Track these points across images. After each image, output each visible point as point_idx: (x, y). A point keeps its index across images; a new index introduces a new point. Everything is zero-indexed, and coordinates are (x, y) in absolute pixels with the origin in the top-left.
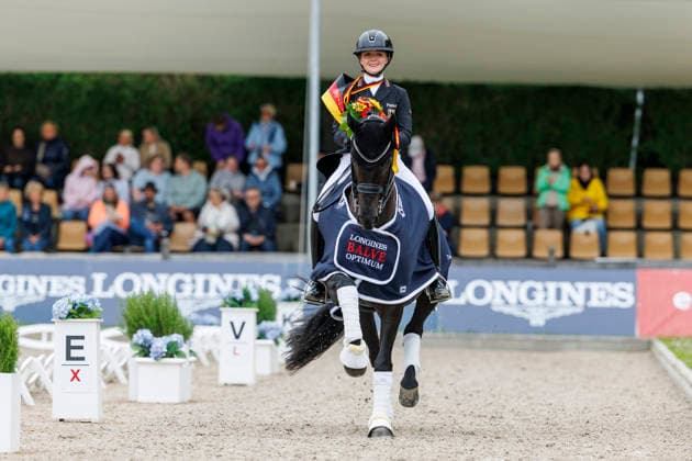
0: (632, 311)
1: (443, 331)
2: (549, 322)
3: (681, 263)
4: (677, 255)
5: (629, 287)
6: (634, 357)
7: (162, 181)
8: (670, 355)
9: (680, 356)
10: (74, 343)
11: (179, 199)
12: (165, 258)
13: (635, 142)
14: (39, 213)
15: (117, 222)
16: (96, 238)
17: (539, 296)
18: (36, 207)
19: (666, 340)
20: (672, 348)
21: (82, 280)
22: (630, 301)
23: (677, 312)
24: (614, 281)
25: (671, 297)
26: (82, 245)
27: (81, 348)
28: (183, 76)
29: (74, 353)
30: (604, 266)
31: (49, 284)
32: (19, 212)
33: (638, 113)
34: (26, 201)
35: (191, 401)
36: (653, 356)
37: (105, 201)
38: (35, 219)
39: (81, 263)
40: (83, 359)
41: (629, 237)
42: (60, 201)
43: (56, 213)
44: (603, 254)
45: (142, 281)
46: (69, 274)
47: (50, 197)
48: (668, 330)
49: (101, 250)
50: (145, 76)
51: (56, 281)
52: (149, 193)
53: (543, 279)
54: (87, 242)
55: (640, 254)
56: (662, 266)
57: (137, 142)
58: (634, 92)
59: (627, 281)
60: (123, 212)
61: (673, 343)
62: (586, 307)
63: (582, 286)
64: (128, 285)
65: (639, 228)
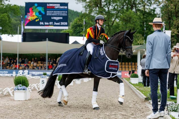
0: (121, 75)
13: (121, 60)
19: (124, 78)
25: (125, 74)
33: (122, 57)
55: (122, 70)
56: (124, 71)
58: (121, 55)
59: (121, 73)
65: (122, 68)
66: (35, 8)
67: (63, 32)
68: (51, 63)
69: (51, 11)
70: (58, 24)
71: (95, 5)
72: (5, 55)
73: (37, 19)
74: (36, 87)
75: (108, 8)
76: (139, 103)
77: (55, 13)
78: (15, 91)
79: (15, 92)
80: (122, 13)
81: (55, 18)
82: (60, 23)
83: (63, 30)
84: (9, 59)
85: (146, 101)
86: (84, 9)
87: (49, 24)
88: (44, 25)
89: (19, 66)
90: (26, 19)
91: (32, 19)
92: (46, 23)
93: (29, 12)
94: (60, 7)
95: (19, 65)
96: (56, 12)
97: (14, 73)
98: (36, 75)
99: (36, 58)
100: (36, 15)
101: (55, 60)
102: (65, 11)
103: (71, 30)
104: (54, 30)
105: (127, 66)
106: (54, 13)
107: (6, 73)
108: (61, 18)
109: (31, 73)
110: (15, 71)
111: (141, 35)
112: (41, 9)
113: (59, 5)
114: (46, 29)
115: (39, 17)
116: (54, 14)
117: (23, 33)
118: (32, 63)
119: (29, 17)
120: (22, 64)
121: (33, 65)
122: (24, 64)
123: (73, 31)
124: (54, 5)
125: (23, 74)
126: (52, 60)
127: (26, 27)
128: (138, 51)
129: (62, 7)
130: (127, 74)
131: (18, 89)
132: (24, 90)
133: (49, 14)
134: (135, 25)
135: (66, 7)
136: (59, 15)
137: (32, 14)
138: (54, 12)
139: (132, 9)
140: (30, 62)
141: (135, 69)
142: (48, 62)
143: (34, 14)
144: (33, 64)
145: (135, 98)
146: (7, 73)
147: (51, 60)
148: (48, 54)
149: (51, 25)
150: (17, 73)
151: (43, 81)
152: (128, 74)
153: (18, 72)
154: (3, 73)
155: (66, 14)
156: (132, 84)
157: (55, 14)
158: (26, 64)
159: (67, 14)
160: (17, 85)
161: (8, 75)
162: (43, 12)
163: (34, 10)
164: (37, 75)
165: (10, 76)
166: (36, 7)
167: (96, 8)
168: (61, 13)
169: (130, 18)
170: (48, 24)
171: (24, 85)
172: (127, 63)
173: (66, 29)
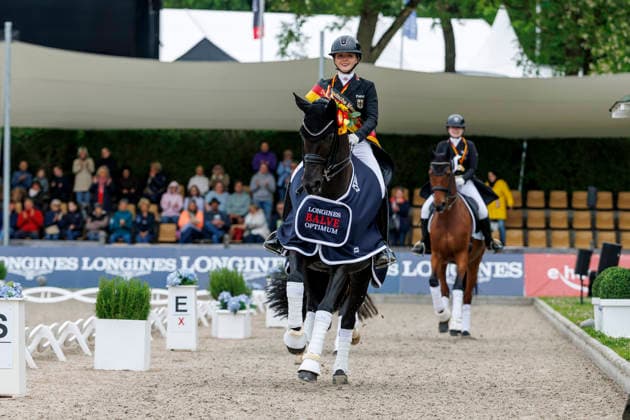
0: (521, 279)
1: (402, 293)
3: (551, 250)
4: (549, 245)
5: (520, 265)
7: (223, 198)
8: (551, 309)
9: (556, 309)
10: (180, 301)
11: (234, 209)
12: (226, 247)
13: (522, 173)
14: (146, 219)
15: (196, 224)
16: (182, 234)
18: (145, 214)
19: (545, 299)
20: (550, 304)
21: (174, 261)
22: (520, 273)
23: (550, 280)
24: (510, 262)
25: (546, 271)
26: (173, 239)
27: (185, 304)
28: (236, 131)
29: (181, 307)
31: (153, 264)
32: (134, 218)
33: (524, 155)
34: (138, 211)
35: (251, 338)
36: (536, 308)
37: (190, 210)
38: (145, 222)
39: (174, 250)
40: (185, 311)
41: (518, 233)
42: (160, 210)
43: (157, 218)
45: (212, 262)
46: (166, 257)
47: (153, 208)
48: (544, 293)
49: (186, 241)
50: (214, 131)
51: (158, 261)
52: (214, 204)
54: (176, 236)
55: (526, 244)
56: (540, 252)
57: (208, 174)
58: (521, 141)
59: (518, 261)
60: (199, 218)
61: (550, 301)
62: (492, 278)
64: (203, 264)
65: (525, 228)
68: (33, 192)
101: (58, 172)
105: (559, 218)
126: (41, 173)
130: (564, 275)
141: (618, 239)
142: (12, 187)
147: (32, 170)
152: (569, 271)
156: (610, 343)
172: (559, 197)
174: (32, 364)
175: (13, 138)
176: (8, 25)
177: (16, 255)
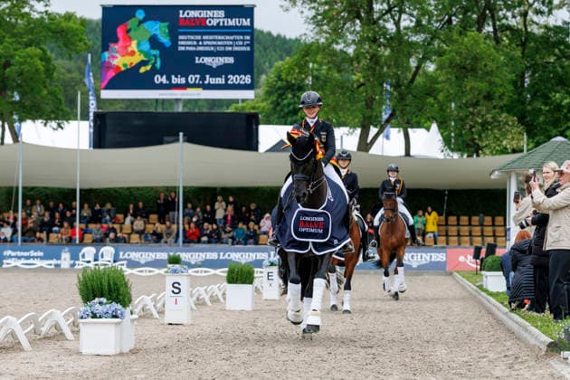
0: (445, 262)
2: (419, 266)
3: (461, 247)
4: (459, 244)
5: (444, 255)
6: (448, 277)
8: (460, 277)
9: (463, 277)
10: (270, 274)
13: (445, 207)
14: (252, 232)
17: (415, 258)
18: (252, 230)
19: (458, 272)
20: (460, 274)
21: (267, 254)
22: (445, 259)
24: (439, 253)
27: (272, 276)
29: (270, 278)
30: (436, 248)
31: (256, 255)
32: (246, 232)
33: (446, 198)
36: (453, 277)
38: (252, 234)
39: (267, 248)
41: (444, 238)
44: (435, 243)
46: (263, 252)
48: (457, 268)
53: (417, 252)
55: (447, 244)
56: (455, 247)
58: (444, 191)
59: (443, 253)
62: (430, 261)
63: (429, 254)
65: (447, 235)
66: (137, 23)
67: (236, 108)
68: (194, 219)
69: (192, 37)
70: (220, 81)
71: (349, 12)
72: (32, 193)
73: (143, 63)
74: (150, 306)
75: (397, 24)
76: (526, 361)
77: (209, 43)
78: (83, 320)
79: (83, 323)
80: (444, 42)
81: (207, 60)
82: (227, 80)
83: (236, 101)
84: (47, 208)
85: (550, 353)
86: (312, 27)
87: (187, 80)
88: (170, 86)
89: (84, 232)
90: (106, 66)
91: (125, 65)
92: (175, 80)
93: (116, 41)
94: (226, 20)
95: (81, 229)
96: (211, 37)
97: (66, 256)
98: (143, 262)
99: (141, 204)
100: (141, 51)
101: (208, 208)
102: (243, 34)
103: (263, 101)
104: (200, 103)
105: (465, 230)
106: (205, 43)
107: (37, 257)
108: (231, 60)
109: (126, 256)
110: (69, 251)
111: (515, 118)
112: (159, 29)
113: (222, 13)
114: (177, 100)
115: (153, 58)
116: (203, 45)
117: (95, 113)
118: (129, 219)
119: (114, 57)
120: (92, 226)
121: (133, 229)
122: (98, 226)
123: (271, 106)
124: (204, 14)
125: (96, 260)
126: (198, 210)
127: (106, 94)
128: (509, 174)
129: (232, 22)
130: (467, 259)
131: (92, 312)
132: (116, 317)
133: (185, 46)
134: (490, 83)
135: (246, 22)
136: (222, 49)
137: (126, 47)
138: (205, 37)
139: (480, 24)
140: (120, 216)
141: (495, 241)
142: (184, 216)
143: (134, 46)
144: (132, 223)
145: (508, 344)
146: (41, 258)
147: (194, 208)
148: (184, 188)
149: (195, 86)
150: (75, 257)
151: (176, 285)
152: (470, 257)
153: (81, 254)
154: (28, 258)
155: (247, 45)
156: (491, 294)
157: (207, 45)
158: (105, 225)
159: (251, 45)
160: (90, 301)
161: (44, 263)
162: (166, 40)
163: (131, 34)
164: (147, 264)
165: (53, 267)
166: (141, 22)
167: (354, 22)
168: (231, 43)
169: (476, 59)
170: (183, 81)
171: (113, 300)
172: (464, 219)
173: (243, 101)
174: (194, 308)
175: (184, 192)
176: (181, 134)
177: (186, 252)
